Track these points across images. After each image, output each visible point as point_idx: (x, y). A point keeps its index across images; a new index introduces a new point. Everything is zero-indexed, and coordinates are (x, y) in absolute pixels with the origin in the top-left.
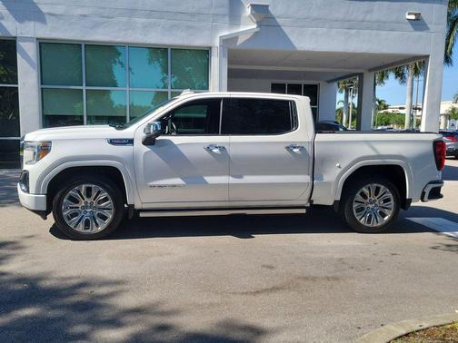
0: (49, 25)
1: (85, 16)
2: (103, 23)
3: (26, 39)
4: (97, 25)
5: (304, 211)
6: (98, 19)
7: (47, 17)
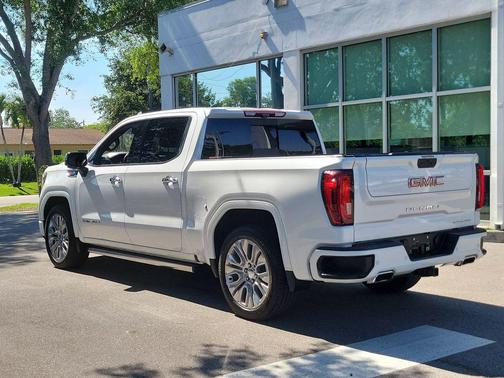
0: (308, 30)
1: (337, 10)
2: (357, 13)
3: (290, 53)
4: (350, 17)
5: (189, 269)
6: (350, 10)
7: (306, 21)
